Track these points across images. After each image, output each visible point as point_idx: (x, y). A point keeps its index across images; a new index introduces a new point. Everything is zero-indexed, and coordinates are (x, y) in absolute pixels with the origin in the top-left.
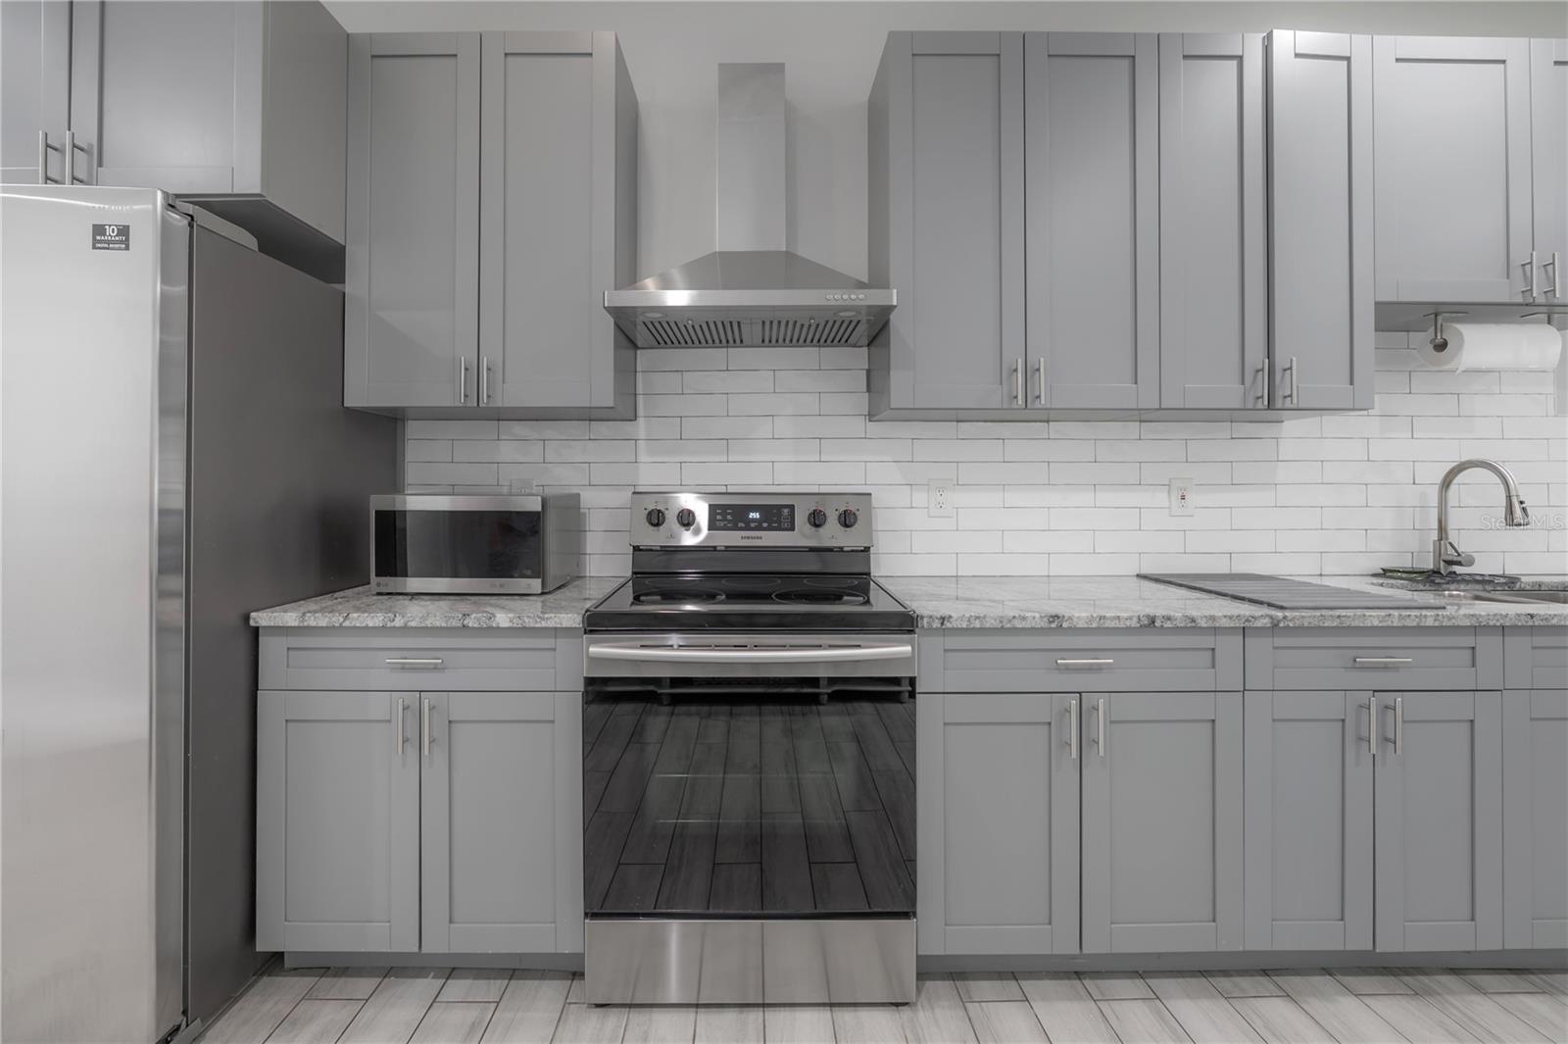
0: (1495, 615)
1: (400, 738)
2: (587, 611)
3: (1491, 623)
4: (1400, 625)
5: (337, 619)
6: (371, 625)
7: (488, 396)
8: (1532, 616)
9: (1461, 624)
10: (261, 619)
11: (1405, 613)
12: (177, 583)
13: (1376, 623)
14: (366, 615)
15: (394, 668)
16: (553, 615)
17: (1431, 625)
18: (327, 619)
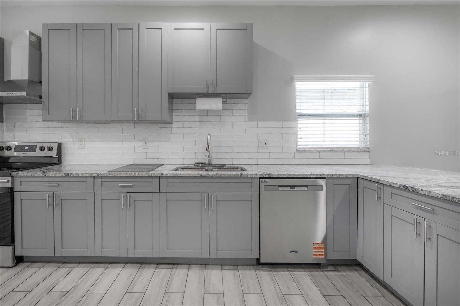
0: (153, 174)
3: (152, 176)
4: (129, 176)
8: (163, 174)
9: (144, 176)
11: (130, 173)
13: (123, 175)
17: (137, 176)
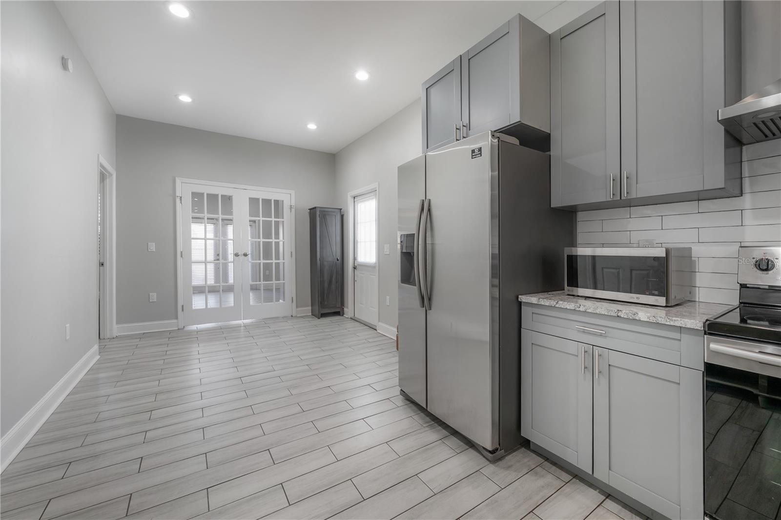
1: (583, 366)
2: (707, 320)
5: (553, 303)
6: (568, 308)
7: (627, 193)
10: (523, 298)
12: (496, 282)
14: (566, 303)
15: (579, 331)
16: (679, 319)
18: (548, 303)
